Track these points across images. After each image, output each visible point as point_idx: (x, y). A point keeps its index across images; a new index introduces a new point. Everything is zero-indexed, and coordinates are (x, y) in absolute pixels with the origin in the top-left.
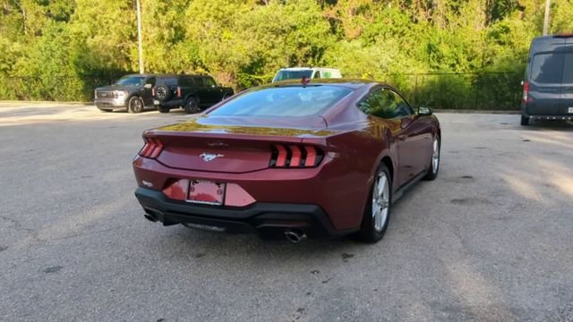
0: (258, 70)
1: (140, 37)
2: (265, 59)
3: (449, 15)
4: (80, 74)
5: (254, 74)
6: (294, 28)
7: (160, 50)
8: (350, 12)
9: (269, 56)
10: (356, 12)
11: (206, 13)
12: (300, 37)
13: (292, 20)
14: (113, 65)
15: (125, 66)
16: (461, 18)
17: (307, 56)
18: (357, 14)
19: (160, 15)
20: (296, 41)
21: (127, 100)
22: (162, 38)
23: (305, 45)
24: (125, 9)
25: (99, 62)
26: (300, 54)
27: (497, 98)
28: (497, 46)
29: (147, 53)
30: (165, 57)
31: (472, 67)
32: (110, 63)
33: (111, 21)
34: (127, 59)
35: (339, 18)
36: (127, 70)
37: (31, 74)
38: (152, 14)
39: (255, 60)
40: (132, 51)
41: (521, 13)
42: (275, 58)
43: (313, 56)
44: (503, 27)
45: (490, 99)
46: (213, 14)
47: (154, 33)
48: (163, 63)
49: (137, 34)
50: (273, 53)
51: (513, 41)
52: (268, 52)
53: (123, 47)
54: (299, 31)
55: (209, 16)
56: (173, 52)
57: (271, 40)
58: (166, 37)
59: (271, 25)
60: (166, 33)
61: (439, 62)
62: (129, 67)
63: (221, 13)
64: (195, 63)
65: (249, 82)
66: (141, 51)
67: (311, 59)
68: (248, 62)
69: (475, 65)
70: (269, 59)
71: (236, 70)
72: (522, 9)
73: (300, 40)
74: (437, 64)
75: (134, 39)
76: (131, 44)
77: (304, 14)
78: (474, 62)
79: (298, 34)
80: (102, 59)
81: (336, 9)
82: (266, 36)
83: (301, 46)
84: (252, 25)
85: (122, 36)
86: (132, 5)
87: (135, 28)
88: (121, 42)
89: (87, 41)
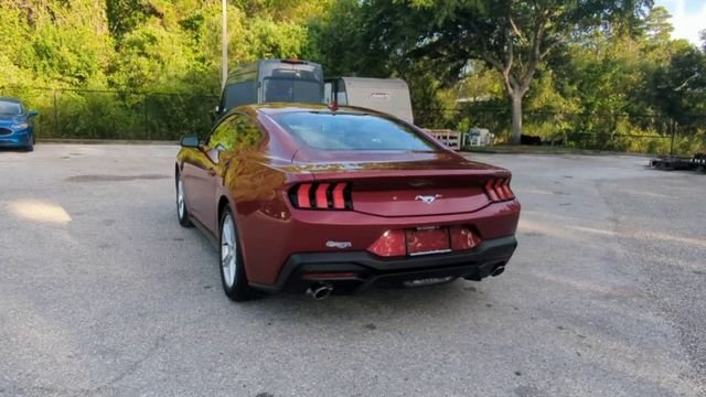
3: (55, 6)
16: (72, 14)
27: (169, 126)
28: (143, 58)
31: (111, 83)
41: (158, 20)
44: (147, 35)
45: (160, 126)
51: (162, 54)
61: (62, 73)
69: (116, 81)
72: (160, 15)
74: (60, 76)
78: (115, 77)
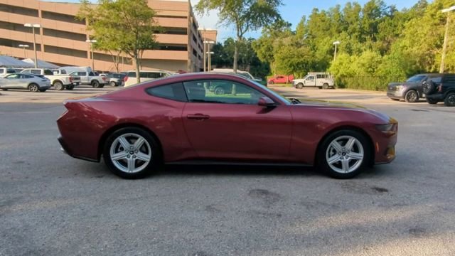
1: (444, 46)
14: (417, 67)
15: (427, 68)
21: (405, 93)
24: (438, 25)
29: (447, 57)
32: (414, 66)
33: (423, 35)
36: (428, 71)
40: (437, 57)
49: (442, 43)
53: (430, 54)
62: (430, 68)
66: (443, 56)
75: (439, 47)
76: (435, 51)
80: (409, 64)
85: (430, 45)
86: (443, 21)
87: (441, 39)
88: (429, 50)
89: (405, 52)
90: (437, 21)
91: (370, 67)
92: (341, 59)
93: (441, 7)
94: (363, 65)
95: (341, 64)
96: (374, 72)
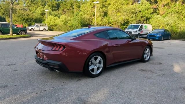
0: (127, 25)
2: (129, 21)
4: (81, 25)
5: (125, 26)
6: (140, 11)
7: (100, 19)
8: (162, 6)
9: (130, 20)
10: (164, 6)
11: (113, 8)
12: (142, 14)
13: (140, 9)
14: (88, 23)
15: (91, 23)
17: (144, 20)
18: (165, 6)
19: (100, 9)
20: (140, 16)
22: (101, 16)
23: (144, 17)
24: (92, 8)
25: (84, 22)
26: (142, 20)
29: (97, 20)
30: (101, 21)
32: (87, 23)
33: (88, 11)
34: (92, 22)
35: (158, 8)
36: (91, 24)
37: (71, 25)
38: (98, 9)
39: (125, 22)
40: (93, 19)
42: (132, 21)
43: (146, 20)
46: (115, 8)
47: (99, 14)
48: (100, 22)
49: (95, 15)
50: (132, 19)
52: (130, 19)
53: (91, 18)
54: (142, 12)
55: (114, 8)
56: (103, 19)
57: (132, 15)
58: (102, 15)
59: (132, 11)
60: (102, 14)
62: (92, 23)
63: (118, 8)
64: (109, 23)
65: (123, 28)
66: (95, 19)
67: (145, 21)
68: (123, 22)
70: (131, 21)
71: (120, 24)
73: (142, 15)
75: (94, 16)
76: (93, 17)
77: (144, 7)
79: (141, 14)
80: (85, 21)
81: (157, 5)
82: (130, 14)
83: (142, 17)
84: (126, 11)
85: (91, 15)
86: (94, 6)
87: (94, 13)
88: (90, 17)
89: (83, 17)
90: (92, 6)
91: (65, 22)
92: (50, 18)
93: (93, 2)
94: (63, 21)
95: (50, 20)
96: (67, 24)
